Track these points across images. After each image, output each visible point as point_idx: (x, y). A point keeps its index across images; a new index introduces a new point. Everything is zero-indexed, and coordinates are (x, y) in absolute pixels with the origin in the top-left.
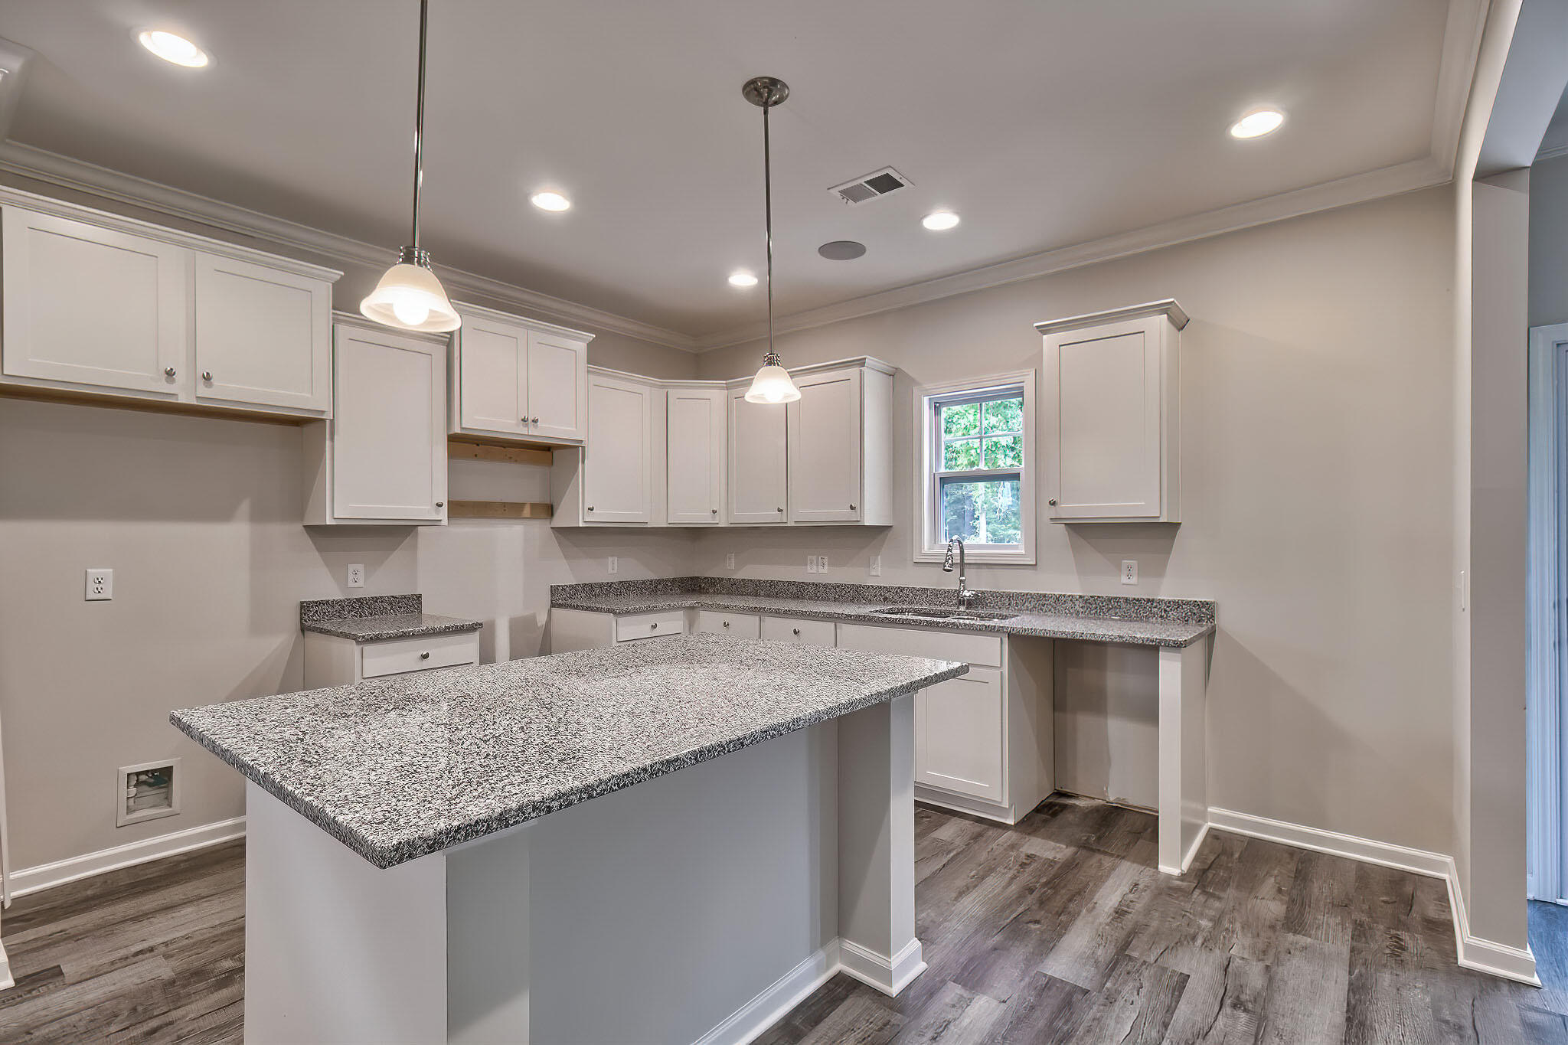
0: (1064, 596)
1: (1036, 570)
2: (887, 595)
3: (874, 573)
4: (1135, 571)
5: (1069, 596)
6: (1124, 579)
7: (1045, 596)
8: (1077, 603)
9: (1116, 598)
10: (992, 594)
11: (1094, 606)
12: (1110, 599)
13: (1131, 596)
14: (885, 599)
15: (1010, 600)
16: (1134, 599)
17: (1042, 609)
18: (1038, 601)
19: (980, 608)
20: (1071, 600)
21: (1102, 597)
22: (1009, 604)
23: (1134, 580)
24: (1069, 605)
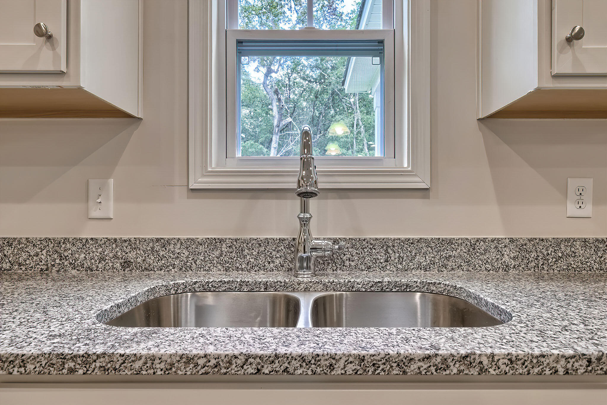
0: (484, 240)
1: (427, 197)
2: (132, 256)
3: (94, 213)
4: (588, 196)
5: (493, 241)
6: (572, 209)
7: (450, 242)
8: (506, 252)
9: (567, 240)
10: (353, 243)
11: (533, 254)
12: (558, 242)
13: (590, 236)
14: (126, 264)
15: (387, 251)
16: (597, 240)
17: (445, 266)
18: (438, 252)
19: (329, 271)
20: (496, 247)
21: (547, 240)
22: (386, 261)
23: (588, 210)
24: (493, 254)
